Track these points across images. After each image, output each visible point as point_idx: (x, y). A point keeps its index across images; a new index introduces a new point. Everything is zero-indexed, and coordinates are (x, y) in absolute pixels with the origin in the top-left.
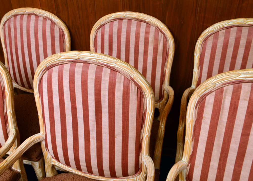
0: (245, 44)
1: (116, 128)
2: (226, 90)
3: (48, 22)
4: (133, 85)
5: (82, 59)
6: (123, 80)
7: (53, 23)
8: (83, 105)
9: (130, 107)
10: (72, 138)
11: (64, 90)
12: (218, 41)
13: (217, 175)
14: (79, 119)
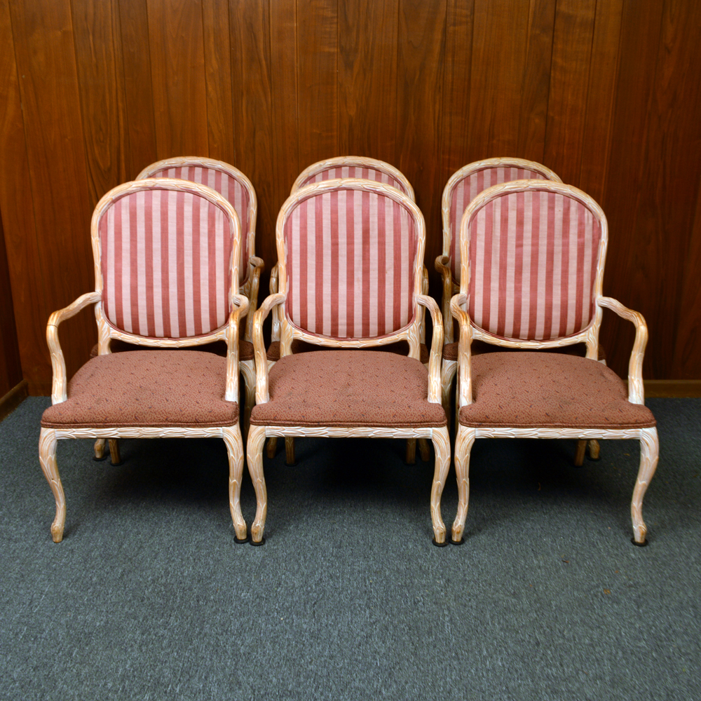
1: (387, 261)
2: (495, 203)
3: (224, 177)
4: (403, 209)
6: (392, 204)
7: (231, 177)
8: (347, 238)
10: (330, 285)
11: (323, 224)
12: (471, 187)
14: (340, 258)
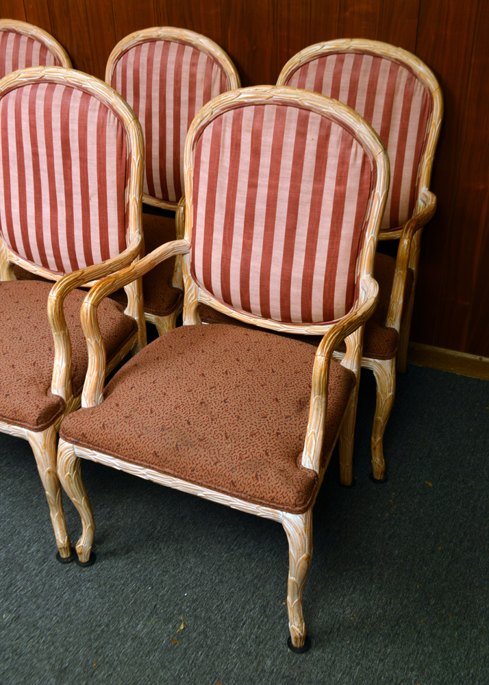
0: (348, 85)
1: (89, 184)
3: (37, 46)
4: (112, 115)
5: (46, 77)
7: (44, 47)
8: (47, 148)
9: (107, 148)
11: (23, 126)
12: (307, 79)
13: (222, 255)
